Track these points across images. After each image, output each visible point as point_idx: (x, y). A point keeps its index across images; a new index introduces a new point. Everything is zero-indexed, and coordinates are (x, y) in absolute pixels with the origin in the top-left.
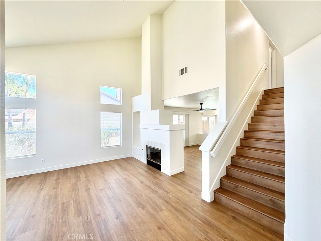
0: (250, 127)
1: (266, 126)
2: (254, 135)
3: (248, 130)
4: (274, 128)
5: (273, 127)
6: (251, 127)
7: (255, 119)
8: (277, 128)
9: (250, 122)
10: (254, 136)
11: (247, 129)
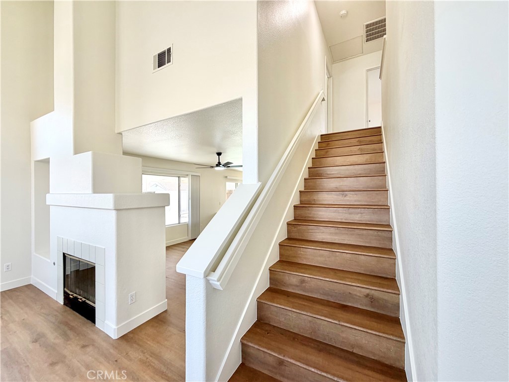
0: (303, 199)
1: (329, 196)
2: (310, 214)
3: (301, 204)
4: (342, 199)
5: (341, 197)
6: (305, 198)
7: (311, 183)
8: (347, 198)
9: (303, 189)
10: (310, 217)
11: (297, 203)
